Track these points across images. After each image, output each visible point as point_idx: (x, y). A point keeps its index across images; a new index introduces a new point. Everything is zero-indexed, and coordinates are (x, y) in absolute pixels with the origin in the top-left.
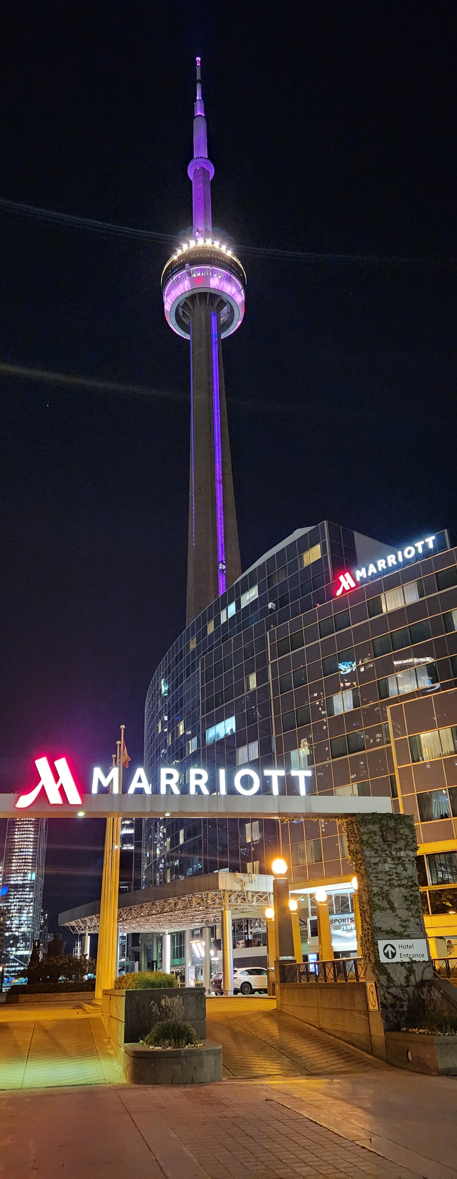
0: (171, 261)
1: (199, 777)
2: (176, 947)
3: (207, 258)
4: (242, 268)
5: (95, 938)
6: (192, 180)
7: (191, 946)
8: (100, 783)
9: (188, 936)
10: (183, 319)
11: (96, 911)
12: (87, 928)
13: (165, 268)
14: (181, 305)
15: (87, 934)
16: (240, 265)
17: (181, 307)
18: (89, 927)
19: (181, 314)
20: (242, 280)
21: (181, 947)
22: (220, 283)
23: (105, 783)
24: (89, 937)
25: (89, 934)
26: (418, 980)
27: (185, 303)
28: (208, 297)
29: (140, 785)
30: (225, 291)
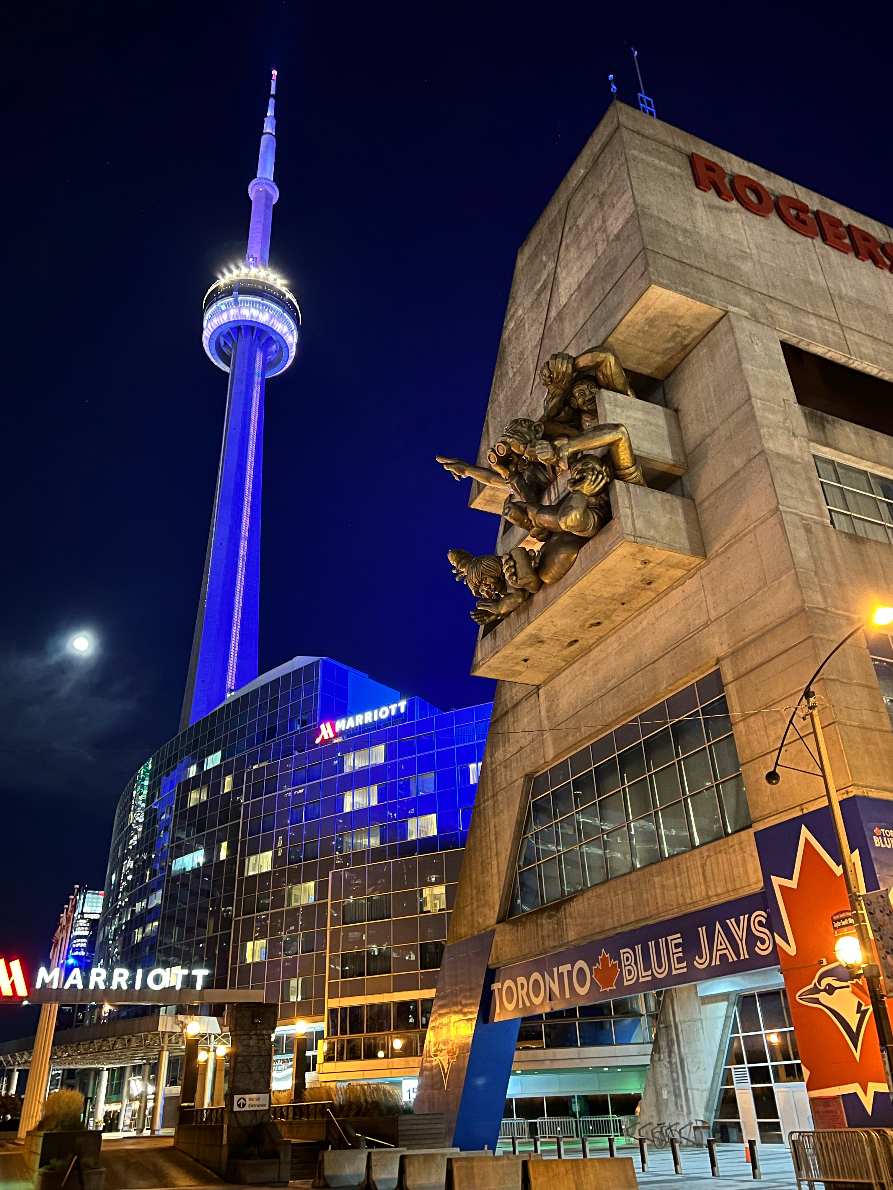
0: (218, 285)
1: (121, 975)
2: (114, 1082)
3: (259, 290)
4: (297, 307)
5: (24, 1075)
6: (252, 199)
7: (129, 1082)
8: (43, 980)
9: (128, 1071)
10: (224, 349)
11: (29, 1047)
12: (17, 1063)
13: (210, 290)
14: (224, 333)
15: (16, 1070)
16: (296, 304)
17: (223, 336)
18: (19, 1063)
19: (222, 343)
20: (296, 319)
21: (120, 1083)
22: (271, 319)
23: (47, 980)
24: (17, 1074)
25: (18, 1070)
26: (258, 1122)
27: (228, 333)
28: (255, 331)
29: (74, 982)
30: (275, 329)
